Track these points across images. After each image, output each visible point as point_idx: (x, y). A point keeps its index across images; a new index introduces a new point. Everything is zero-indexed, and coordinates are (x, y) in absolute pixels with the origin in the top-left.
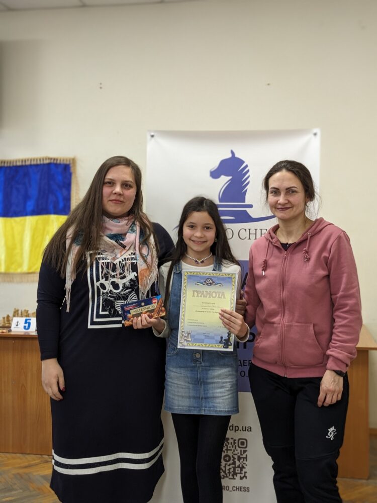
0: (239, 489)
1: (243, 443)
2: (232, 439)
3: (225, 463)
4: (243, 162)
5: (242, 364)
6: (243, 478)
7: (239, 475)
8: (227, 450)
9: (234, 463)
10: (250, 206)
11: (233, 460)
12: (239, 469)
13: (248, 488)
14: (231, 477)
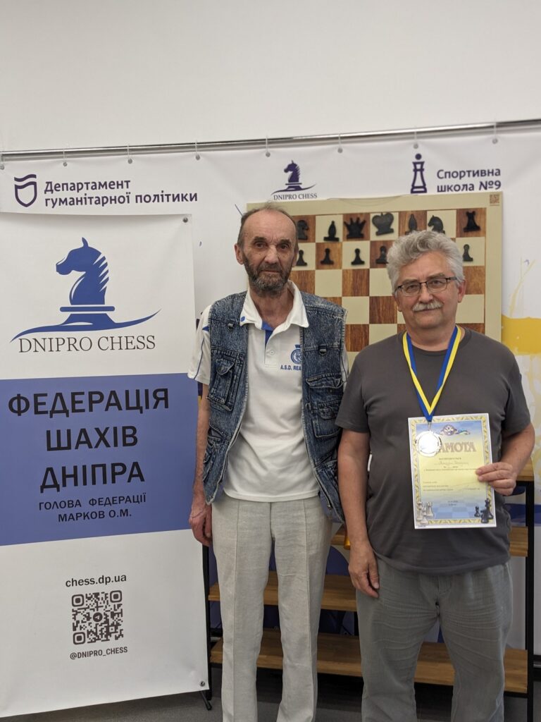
0: (115, 651)
1: (116, 597)
2: (103, 593)
3: (96, 623)
4: (100, 253)
5: (111, 502)
6: (119, 637)
7: (113, 635)
8: (97, 607)
9: (107, 621)
10: (112, 309)
11: (106, 618)
12: (113, 628)
13: (125, 648)
14: (104, 638)
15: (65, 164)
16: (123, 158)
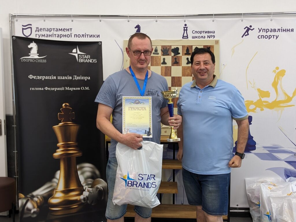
15: (44, 21)
16: (70, 19)
